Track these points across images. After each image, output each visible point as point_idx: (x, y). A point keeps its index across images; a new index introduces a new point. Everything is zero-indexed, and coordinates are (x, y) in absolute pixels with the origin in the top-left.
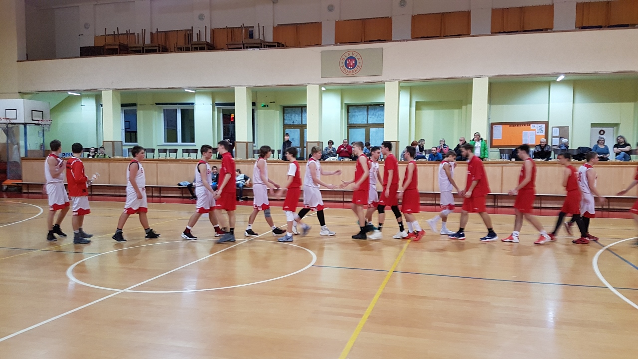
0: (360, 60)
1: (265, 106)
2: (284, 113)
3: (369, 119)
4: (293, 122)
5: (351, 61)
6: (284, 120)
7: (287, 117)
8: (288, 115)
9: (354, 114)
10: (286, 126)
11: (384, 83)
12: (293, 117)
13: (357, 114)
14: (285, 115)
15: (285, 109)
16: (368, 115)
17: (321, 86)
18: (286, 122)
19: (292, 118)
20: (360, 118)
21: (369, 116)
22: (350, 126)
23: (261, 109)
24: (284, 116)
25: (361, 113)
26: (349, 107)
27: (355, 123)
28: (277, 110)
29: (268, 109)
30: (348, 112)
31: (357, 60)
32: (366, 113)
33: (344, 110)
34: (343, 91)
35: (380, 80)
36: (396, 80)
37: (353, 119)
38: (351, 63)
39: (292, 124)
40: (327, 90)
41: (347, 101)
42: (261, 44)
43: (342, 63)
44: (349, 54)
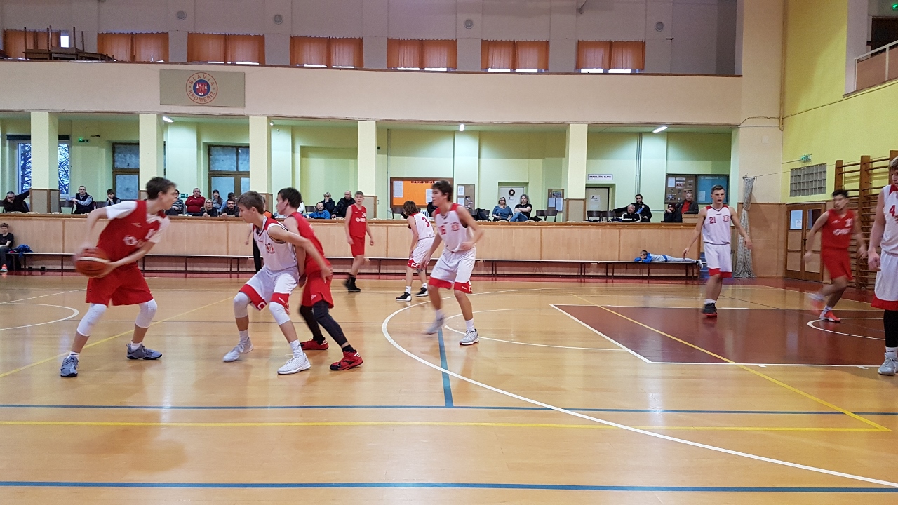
0: (215, 86)
1: (83, 141)
2: (114, 152)
3: (239, 165)
4: (128, 165)
5: (202, 85)
6: (114, 161)
7: (119, 157)
8: (120, 155)
9: (217, 157)
10: (117, 171)
11: (247, 117)
12: (128, 158)
13: (222, 157)
14: (116, 155)
15: (116, 146)
16: (237, 159)
17: (160, 115)
18: (118, 165)
19: (126, 160)
20: (225, 163)
21: (240, 162)
22: (213, 174)
23: (77, 145)
24: (114, 157)
25: (228, 157)
26: (210, 148)
27: (219, 169)
28: (103, 148)
29: (88, 145)
30: (209, 154)
31: (210, 85)
32: (235, 157)
33: (202, 151)
34: (199, 125)
35: (242, 113)
36: (263, 115)
37: (217, 164)
38: (202, 88)
39: (126, 167)
40: (175, 124)
41: (207, 139)
42: (77, 55)
43: (190, 87)
44: (199, 77)
